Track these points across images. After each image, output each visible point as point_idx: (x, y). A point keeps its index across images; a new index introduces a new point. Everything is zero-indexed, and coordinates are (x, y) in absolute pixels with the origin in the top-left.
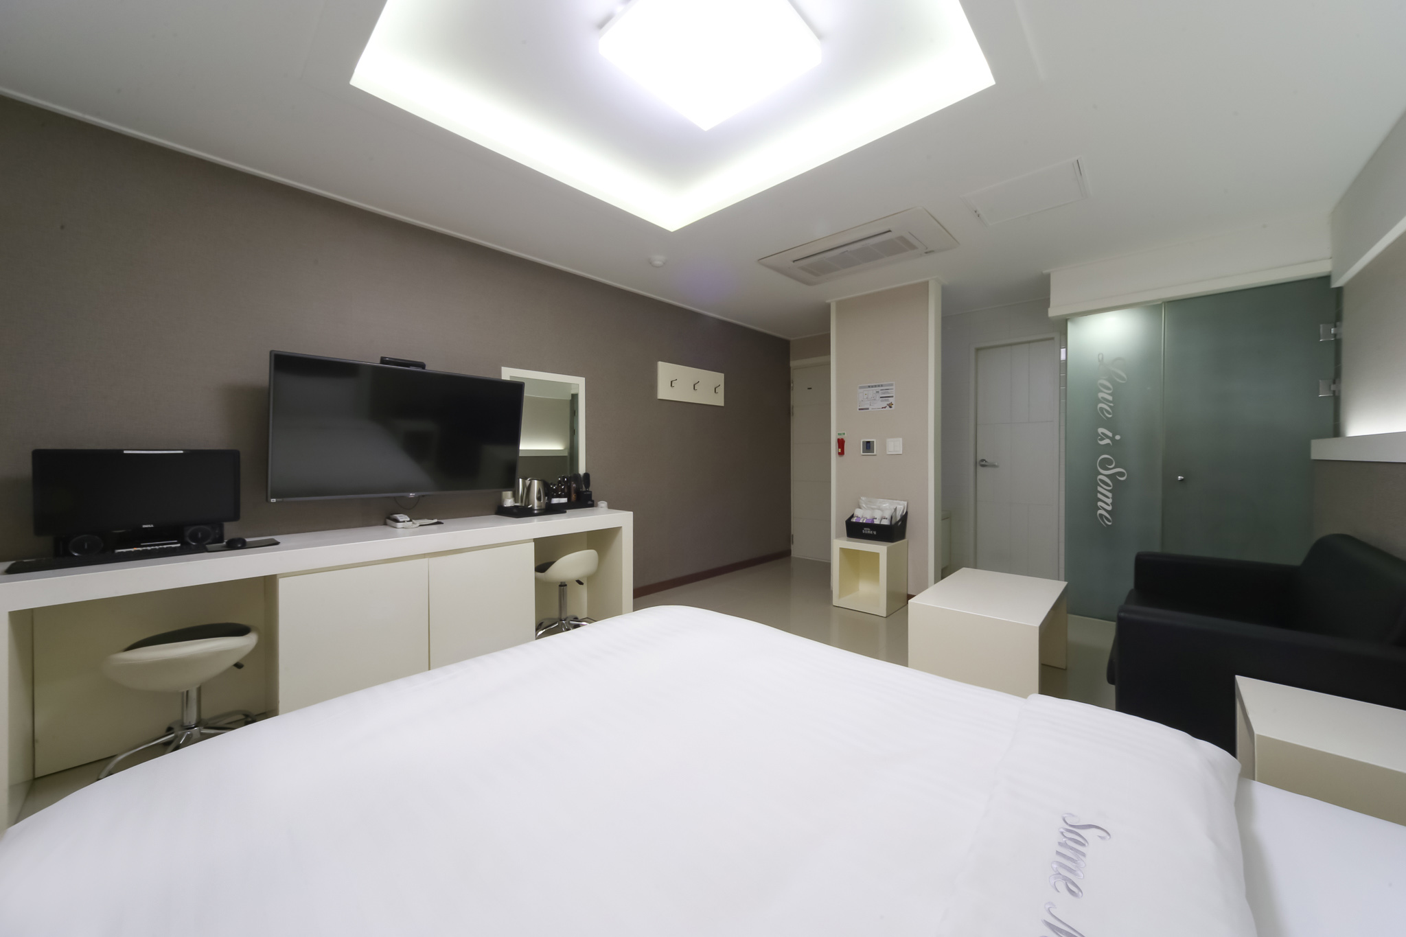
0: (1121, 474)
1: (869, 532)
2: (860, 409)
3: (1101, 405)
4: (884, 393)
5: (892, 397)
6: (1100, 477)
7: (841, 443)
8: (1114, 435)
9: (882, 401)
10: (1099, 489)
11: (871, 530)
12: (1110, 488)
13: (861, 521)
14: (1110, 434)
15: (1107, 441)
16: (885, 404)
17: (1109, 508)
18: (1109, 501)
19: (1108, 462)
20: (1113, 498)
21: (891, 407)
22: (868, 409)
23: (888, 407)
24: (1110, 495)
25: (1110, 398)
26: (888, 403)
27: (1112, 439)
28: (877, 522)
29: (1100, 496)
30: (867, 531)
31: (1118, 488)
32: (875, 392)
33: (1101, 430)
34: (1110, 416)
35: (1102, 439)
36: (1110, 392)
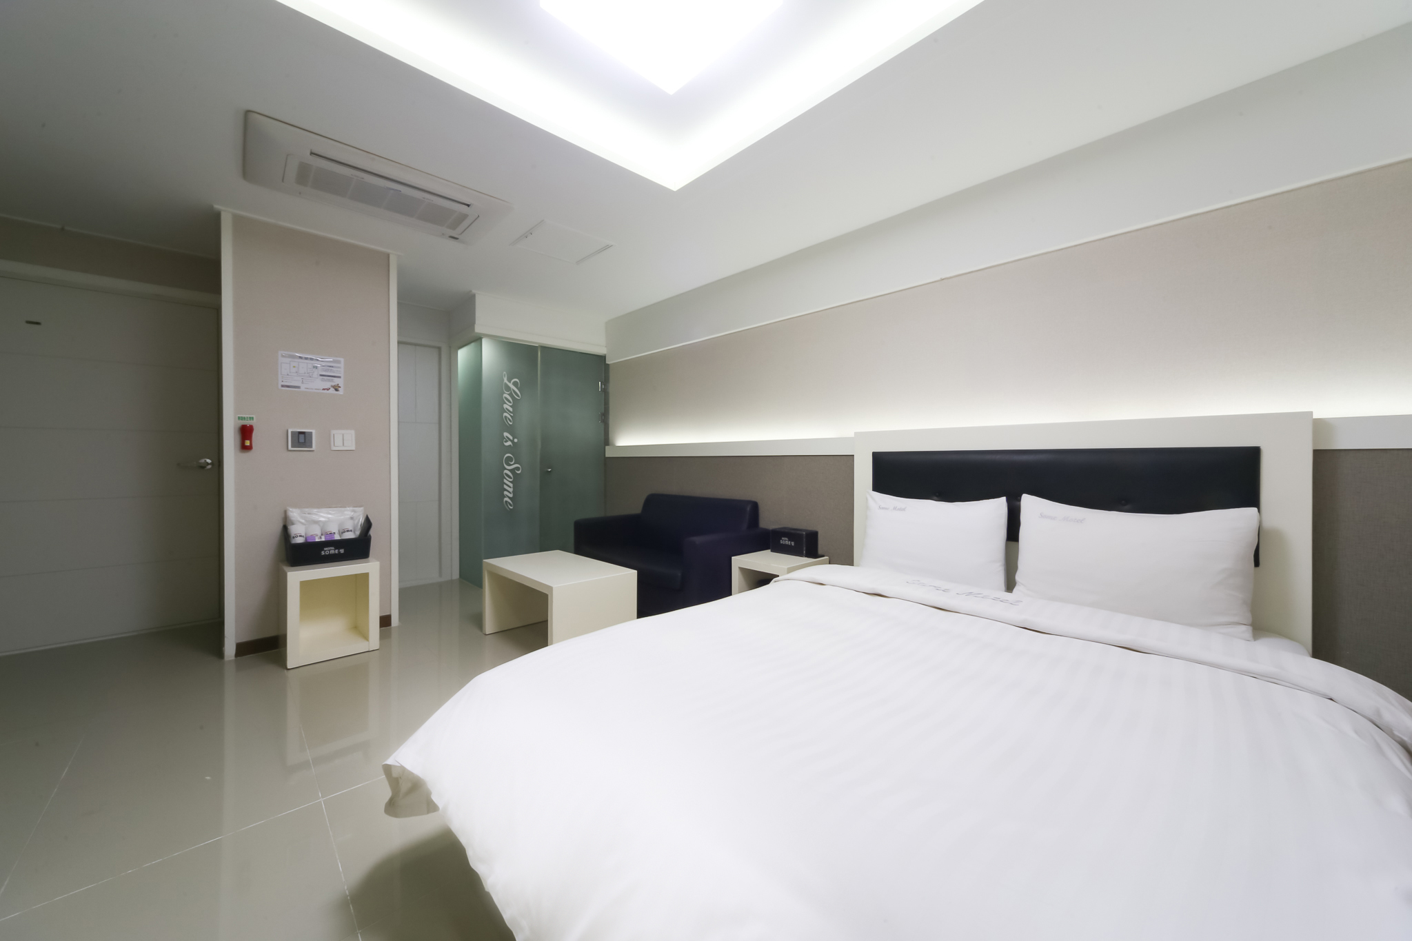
0: (517, 469)
1: (332, 552)
2: (282, 386)
3: (505, 414)
4: (326, 371)
5: (339, 377)
6: (506, 471)
7: (246, 432)
8: (513, 439)
9: (323, 380)
10: (505, 481)
11: (336, 549)
12: (511, 480)
13: (317, 540)
14: (511, 438)
15: (509, 443)
16: (328, 385)
17: (511, 496)
18: (511, 490)
19: (509, 459)
20: (514, 488)
21: (337, 390)
22: (298, 387)
23: (332, 389)
24: (511, 485)
25: (511, 409)
26: (333, 384)
27: (512, 441)
28: (337, 537)
29: (505, 487)
30: (331, 551)
31: (516, 478)
32: (310, 366)
33: (506, 434)
34: (511, 423)
35: (506, 441)
36: (511, 404)
